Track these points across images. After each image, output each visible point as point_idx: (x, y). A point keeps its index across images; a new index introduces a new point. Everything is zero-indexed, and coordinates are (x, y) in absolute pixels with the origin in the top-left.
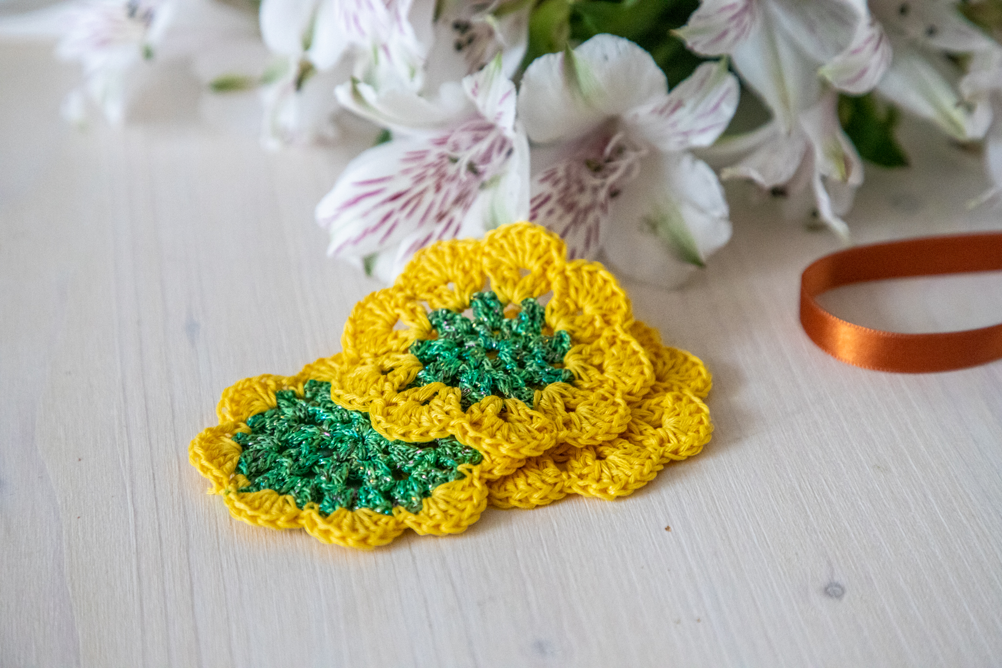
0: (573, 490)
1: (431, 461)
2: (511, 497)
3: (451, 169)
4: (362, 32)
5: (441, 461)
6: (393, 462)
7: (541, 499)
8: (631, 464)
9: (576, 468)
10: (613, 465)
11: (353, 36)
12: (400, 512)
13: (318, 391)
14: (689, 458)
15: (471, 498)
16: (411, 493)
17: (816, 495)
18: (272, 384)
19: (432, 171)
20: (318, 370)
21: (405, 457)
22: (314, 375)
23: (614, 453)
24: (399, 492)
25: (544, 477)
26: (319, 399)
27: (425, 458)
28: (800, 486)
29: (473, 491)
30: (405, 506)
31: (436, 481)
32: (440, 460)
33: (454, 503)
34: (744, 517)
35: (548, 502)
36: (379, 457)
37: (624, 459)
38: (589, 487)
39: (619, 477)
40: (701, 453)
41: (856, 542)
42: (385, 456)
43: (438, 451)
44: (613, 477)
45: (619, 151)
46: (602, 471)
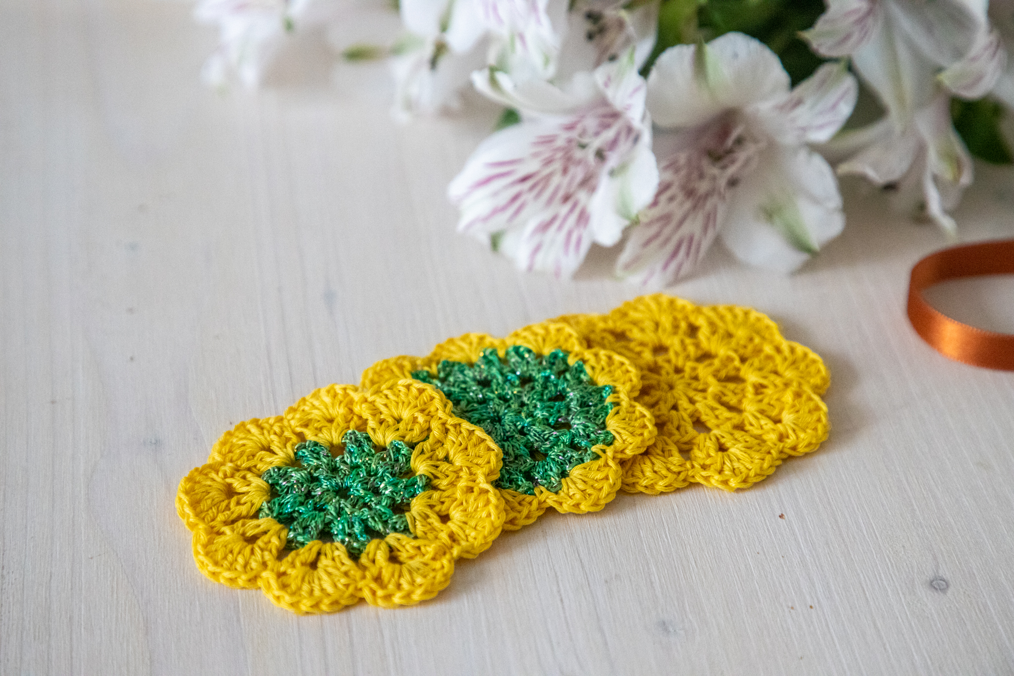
0: (695, 479)
1: (566, 442)
2: (637, 483)
3: (578, 154)
4: (499, 20)
5: (576, 442)
6: (529, 443)
7: (666, 486)
8: (752, 458)
9: (700, 458)
10: (735, 457)
11: (491, 24)
12: (542, 492)
13: (451, 371)
14: (806, 455)
15: (607, 478)
16: (550, 473)
17: (923, 490)
18: (407, 365)
19: (559, 155)
20: (450, 351)
21: (541, 438)
22: (445, 356)
23: (736, 446)
24: (539, 473)
25: (669, 466)
26: (451, 379)
27: (560, 440)
28: (907, 480)
29: (609, 470)
30: (546, 486)
31: (572, 461)
32: (574, 441)
33: (591, 483)
34: (853, 508)
35: (673, 490)
36: (516, 438)
37: (745, 453)
38: (711, 478)
39: (740, 470)
40: (818, 450)
41: (960, 537)
42: (522, 436)
43: (573, 433)
44: (734, 469)
45: (739, 141)
46: (724, 463)
